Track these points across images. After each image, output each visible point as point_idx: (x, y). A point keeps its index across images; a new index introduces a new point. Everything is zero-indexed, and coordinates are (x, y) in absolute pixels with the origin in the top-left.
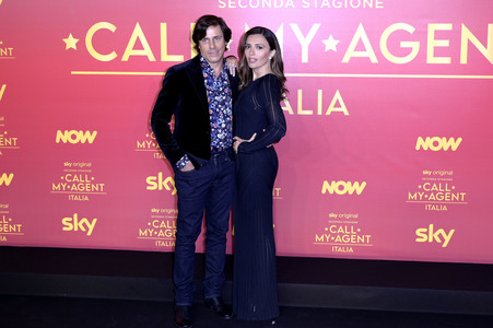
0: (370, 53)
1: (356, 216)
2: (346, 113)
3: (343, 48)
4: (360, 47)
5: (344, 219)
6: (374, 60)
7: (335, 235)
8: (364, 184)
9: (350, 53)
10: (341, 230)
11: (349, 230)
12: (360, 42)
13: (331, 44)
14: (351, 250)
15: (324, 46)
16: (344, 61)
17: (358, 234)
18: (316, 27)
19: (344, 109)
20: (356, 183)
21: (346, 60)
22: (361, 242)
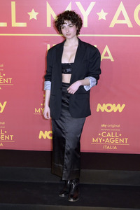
0: (127, 21)
1: (119, 126)
2: (112, 60)
3: (110, 17)
4: (121, 17)
5: (111, 128)
6: (130, 25)
7: (105, 138)
8: (124, 105)
9: (115, 21)
10: (109, 135)
11: (114, 135)
12: (121, 13)
13: (102, 15)
14: (115, 148)
15: (98, 16)
16: (110, 26)
17: (120, 137)
18: (92, 4)
19: (110, 57)
20: (119, 105)
21: (112, 25)
22: (121, 142)
